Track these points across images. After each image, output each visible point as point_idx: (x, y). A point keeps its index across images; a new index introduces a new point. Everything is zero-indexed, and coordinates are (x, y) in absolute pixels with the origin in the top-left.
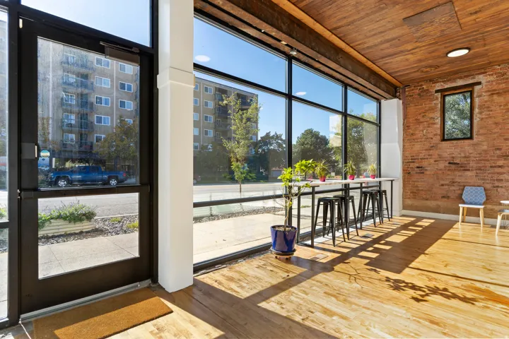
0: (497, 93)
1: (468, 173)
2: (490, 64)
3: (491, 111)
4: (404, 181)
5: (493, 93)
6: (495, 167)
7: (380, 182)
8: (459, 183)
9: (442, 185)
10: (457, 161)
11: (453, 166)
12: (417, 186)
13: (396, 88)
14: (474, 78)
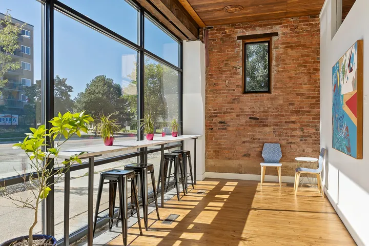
0: (291, 46)
1: (267, 129)
2: (286, 15)
3: (286, 64)
4: (206, 138)
5: (288, 46)
6: (289, 122)
7: (182, 142)
8: (259, 139)
9: (244, 142)
10: (257, 116)
11: (254, 122)
12: (220, 144)
13: (198, 28)
14: (271, 28)
